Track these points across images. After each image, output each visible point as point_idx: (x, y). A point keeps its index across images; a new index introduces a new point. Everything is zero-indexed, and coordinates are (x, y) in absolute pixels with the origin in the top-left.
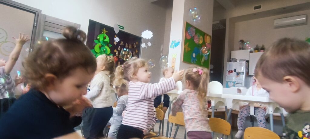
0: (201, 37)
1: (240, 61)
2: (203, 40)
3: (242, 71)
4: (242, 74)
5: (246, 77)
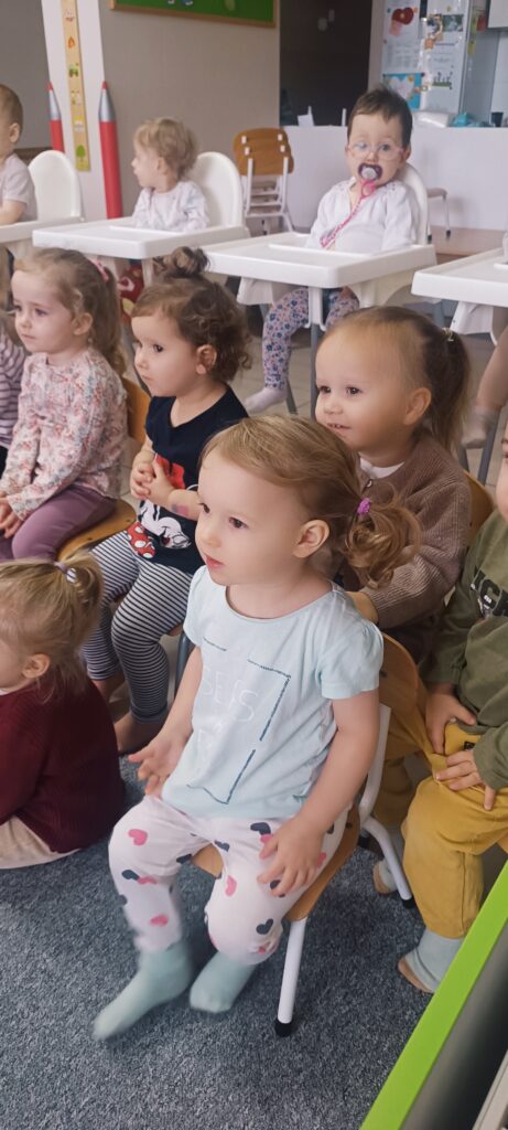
3: (455, 11)
4: (453, 24)
5: (471, 37)
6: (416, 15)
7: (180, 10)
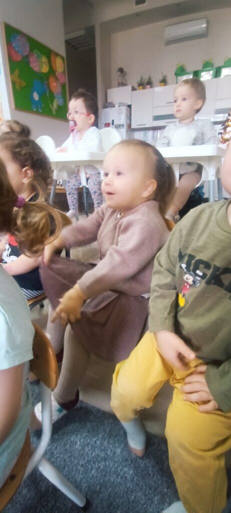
0: (44, 59)
1: (119, 106)
2: (48, 64)
3: (122, 123)
4: (121, 127)
5: (127, 131)
6: (111, 125)
7: (37, 113)
